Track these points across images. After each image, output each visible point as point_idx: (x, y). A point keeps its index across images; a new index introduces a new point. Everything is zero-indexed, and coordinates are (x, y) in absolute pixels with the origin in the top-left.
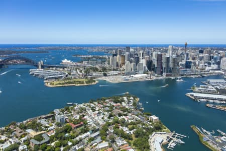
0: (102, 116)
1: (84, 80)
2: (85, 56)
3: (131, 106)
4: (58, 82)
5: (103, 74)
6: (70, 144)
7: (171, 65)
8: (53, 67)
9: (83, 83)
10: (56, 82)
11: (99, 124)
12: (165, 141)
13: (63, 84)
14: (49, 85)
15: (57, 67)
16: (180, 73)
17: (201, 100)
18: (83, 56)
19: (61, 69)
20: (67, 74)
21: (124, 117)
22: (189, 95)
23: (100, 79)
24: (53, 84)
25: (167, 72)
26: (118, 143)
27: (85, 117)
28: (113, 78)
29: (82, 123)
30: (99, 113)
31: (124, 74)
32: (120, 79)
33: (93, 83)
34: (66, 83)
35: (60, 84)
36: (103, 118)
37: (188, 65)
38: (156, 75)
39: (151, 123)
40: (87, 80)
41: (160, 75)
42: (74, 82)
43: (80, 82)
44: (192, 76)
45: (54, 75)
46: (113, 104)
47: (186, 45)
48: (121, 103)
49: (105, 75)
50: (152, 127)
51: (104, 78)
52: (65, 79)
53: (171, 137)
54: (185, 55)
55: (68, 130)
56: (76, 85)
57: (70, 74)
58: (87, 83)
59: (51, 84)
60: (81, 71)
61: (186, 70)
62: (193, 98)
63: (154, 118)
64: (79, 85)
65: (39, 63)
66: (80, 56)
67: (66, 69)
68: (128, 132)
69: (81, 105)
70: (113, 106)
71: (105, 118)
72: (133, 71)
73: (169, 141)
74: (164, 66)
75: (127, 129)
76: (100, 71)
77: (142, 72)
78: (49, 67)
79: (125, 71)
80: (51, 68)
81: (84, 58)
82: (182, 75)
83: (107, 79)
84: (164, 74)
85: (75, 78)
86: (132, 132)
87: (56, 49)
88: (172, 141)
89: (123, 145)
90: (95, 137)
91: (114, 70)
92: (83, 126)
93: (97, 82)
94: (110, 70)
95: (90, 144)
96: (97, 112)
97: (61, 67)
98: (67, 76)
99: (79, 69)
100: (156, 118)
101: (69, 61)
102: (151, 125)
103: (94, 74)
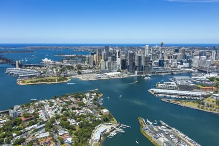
0: (56, 110)
1: (56, 78)
2: (68, 56)
3: (91, 101)
4: (30, 80)
5: (78, 72)
6: (14, 135)
7: (143, 63)
8: (31, 66)
9: (55, 81)
10: (28, 80)
11: (49, 117)
12: (108, 131)
13: (35, 82)
14: (20, 83)
15: (35, 66)
16: (152, 71)
17: (159, 95)
18: (66, 56)
19: (38, 68)
20: (42, 72)
21: (76, 111)
22: (150, 91)
23: (73, 77)
24: (25, 82)
25: (139, 70)
26: (59, 134)
27: (39, 112)
28: (87, 76)
29: (33, 117)
30: (55, 108)
31: (98, 73)
32: (93, 77)
33: (65, 81)
34: (38, 81)
35: (31, 82)
36: (56, 112)
37: (161, 64)
38: (129, 73)
39: (100, 116)
40: (59, 78)
41: (133, 73)
42: (46, 80)
43: (52, 80)
44: (162, 74)
45: (29, 74)
46: (73, 99)
47: (162, 44)
48: (81, 99)
49: (80, 73)
50: (100, 119)
51: (78, 76)
52: (38, 77)
53: (115, 127)
54: (161, 54)
55: (18, 123)
56: (48, 83)
57: (45, 72)
58: (58, 81)
59: (23, 82)
60: (57, 70)
61: (158, 68)
62: (153, 93)
63: (105, 111)
64: (50, 83)
65: (17, 62)
66: (63, 56)
67: (43, 68)
68: (73, 124)
69: (43, 102)
70: (72, 102)
71: (59, 112)
72: (107, 69)
73: (111, 131)
74: (136, 64)
75: (74, 121)
76: (75, 70)
77: (116, 70)
78: (26, 66)
79: (100, 70)
80: (28, 67)
81: (66, 57)
82: (153, 73)
83: (81, 77)
84: (136, 72)
85: (48, 76)
86: (77, 123)
87: (42, 48)
88: (115, 131)
89: (63, 135)
90: (40, 128)
91: (90, 68)
92: (33, 119)
93: (69, 80)
94: (86, 69)
95: (33, 134)
96: (53, 107)
97: (39, 66)
98: (41, 74)
99: (56, 68)
100: (107, 111)
101: (50, 60)
102: (100, 117)
103: (68, 73)
